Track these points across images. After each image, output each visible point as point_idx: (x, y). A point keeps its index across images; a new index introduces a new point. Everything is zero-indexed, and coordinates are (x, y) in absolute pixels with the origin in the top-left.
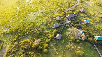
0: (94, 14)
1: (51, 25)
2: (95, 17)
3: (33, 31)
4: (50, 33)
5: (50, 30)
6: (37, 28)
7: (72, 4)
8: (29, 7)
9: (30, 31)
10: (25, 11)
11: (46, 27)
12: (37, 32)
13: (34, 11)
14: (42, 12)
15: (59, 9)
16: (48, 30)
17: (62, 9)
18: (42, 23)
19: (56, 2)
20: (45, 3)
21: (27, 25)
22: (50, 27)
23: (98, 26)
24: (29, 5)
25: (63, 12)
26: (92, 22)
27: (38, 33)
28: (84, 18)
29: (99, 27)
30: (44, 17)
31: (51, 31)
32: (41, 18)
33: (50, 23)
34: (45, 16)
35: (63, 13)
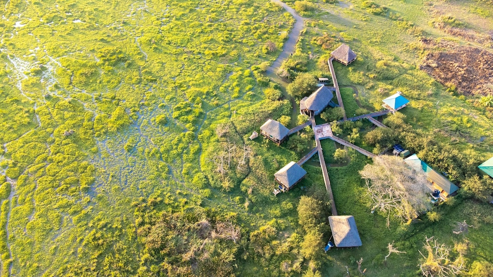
0: (396, 59)
1: (259, 180)
2: (405, 71)
3: (192, 261)
4: (286, 229)
5: (277, 212)
6: (202, 233)
7: (275, 33)
8: (67, 115)
9: (175, 262)
10: (52, 148)
11: (242, 201)
12: (216, 253)
13: (112, 126)
14: (165, 122)
15: (241, 77)
16: (266, 218)
17: (251, 75)
18: (207, 185)
19: (196, 41)
20: (142, 63)
21: (130, 232)
22: (266, 192)
23: (444, 110)
24: (48, 97)
25: (266, 85)
26: (412, 98)
27: (228, 255)
28: (372, 88)
29: (451, 114)
30: (193, 148)
31: (284, 215)
32: (180, 155)
33: (248, 171)
34: (194, 137)
35: (268, 91)
